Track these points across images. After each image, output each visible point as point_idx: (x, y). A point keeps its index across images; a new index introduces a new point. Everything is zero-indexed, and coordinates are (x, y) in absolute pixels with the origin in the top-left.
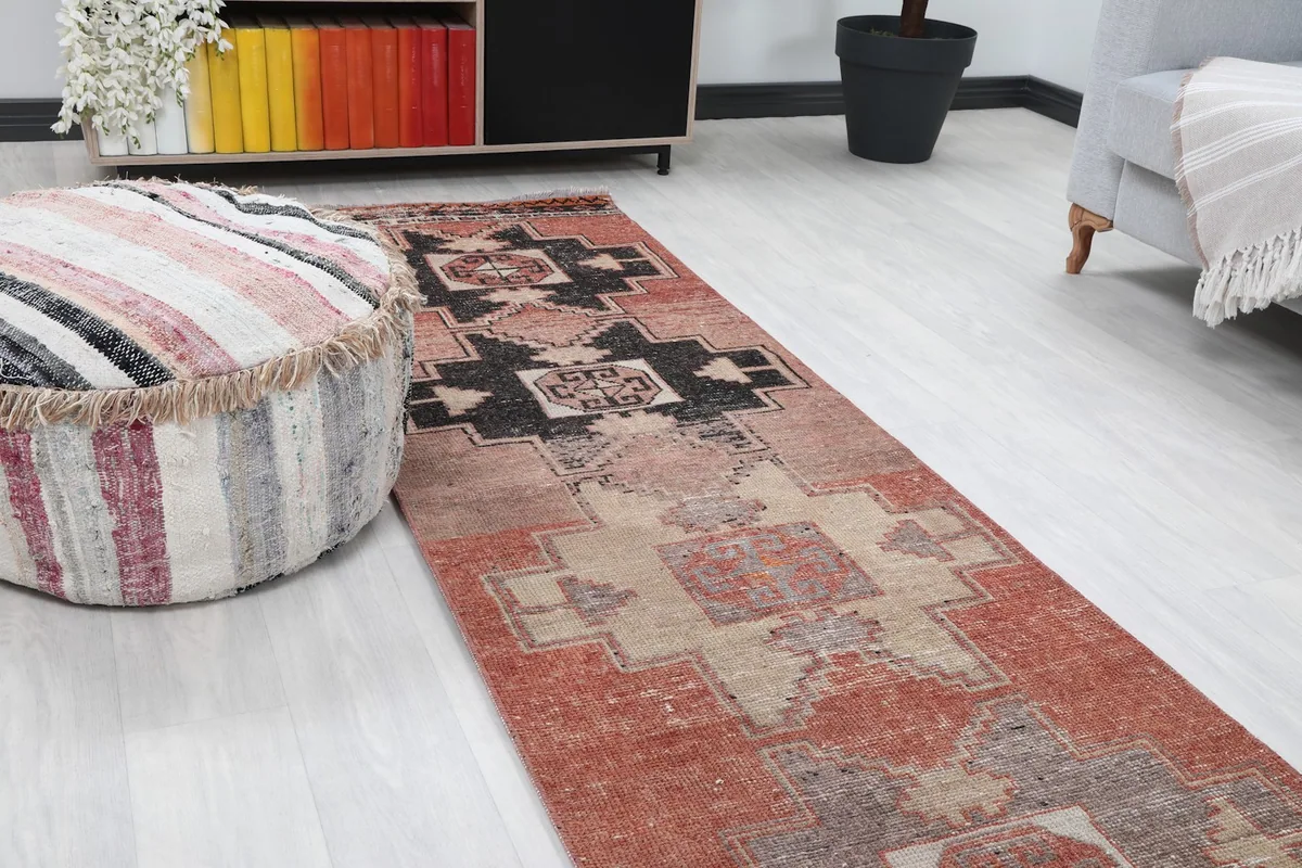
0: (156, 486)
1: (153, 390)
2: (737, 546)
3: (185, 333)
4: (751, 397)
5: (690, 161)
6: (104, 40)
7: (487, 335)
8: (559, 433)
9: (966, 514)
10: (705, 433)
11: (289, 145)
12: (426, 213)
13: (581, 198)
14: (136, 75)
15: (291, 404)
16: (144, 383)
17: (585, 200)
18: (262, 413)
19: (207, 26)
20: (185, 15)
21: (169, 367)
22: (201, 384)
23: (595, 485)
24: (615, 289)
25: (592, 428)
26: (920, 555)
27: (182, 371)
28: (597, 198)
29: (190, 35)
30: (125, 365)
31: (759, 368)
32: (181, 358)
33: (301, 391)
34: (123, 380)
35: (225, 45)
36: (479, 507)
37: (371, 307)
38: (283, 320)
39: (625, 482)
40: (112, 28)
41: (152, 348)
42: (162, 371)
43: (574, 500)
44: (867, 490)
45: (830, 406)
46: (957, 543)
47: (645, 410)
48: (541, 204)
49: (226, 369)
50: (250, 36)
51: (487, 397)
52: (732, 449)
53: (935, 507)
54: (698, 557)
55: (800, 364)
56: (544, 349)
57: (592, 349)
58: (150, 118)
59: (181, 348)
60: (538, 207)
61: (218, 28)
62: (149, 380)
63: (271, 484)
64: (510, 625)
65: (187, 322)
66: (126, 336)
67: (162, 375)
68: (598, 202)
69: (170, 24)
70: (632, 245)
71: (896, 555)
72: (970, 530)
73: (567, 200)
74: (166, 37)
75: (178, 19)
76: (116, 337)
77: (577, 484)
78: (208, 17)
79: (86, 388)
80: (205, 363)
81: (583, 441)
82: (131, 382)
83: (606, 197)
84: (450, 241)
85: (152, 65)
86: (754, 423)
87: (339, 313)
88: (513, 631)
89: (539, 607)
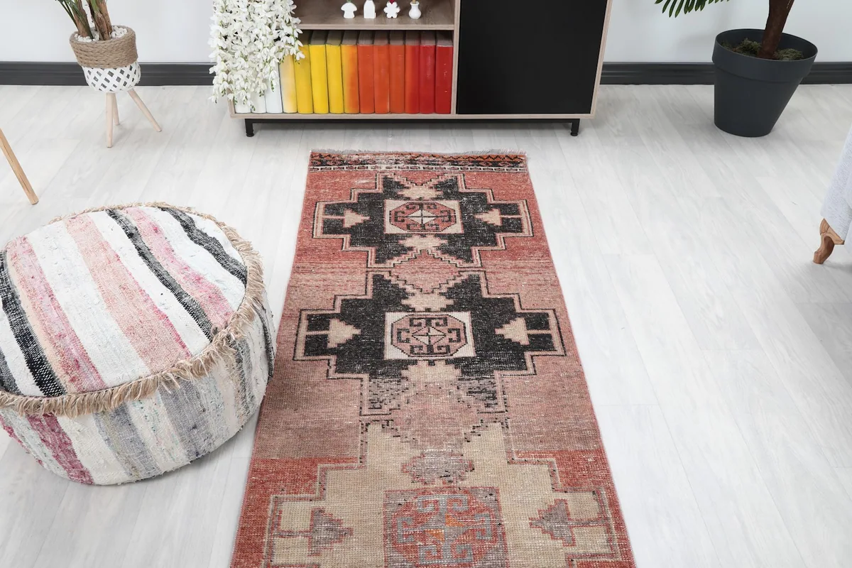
0: (67, 439)
1: (52, 400)
2: (437, 501)
3: (81, 363)
4: (521, 359)
5: (596, 124)
6: (234, 54)
7: (387, 277)
8: (382, 374)
9: (606, 502)
10: (473, 390)
11: (339, 110)
12: (406, 162)
13: (507, 156)
14: (251, 72)
15: (141, 406)
16: (48, 394)
17: (509, 157)
18: (122, 411)
19: (290, 44)
20: (279, 39)
21: (64, 386)
22: (81, 396)
23: (378, 427)
24: (486, 242)
25: (404, 373)
26: (553, 537)
27: (71, 388)
28: (516, 157)
29: (281, 50)
30: (40, 383)
31: (540, 332)
32: (73, 380)
33: (148, 398)
34: (37, 391)
35: (300, 55)
36: (301, 434)
37: (208, 341)
38: (144, 353)
39: (399, 427)
40: (238, 47)
41: (59, 372)
42: (59, 388)
43: (360, 437)
44: (550, 464)
45: (568, 377)
46: (585, 530)
47: (446, 361)
48: (479, 159)
49: (98, 388)
50: (316, 49)
51: (356, 335)
52: (483, 408)
53: (588, 490)
54: (408, 506)
55: (570, 331)
56: (413, 294)
57: (443, 298)
58: (262, 94)
59: (75, 373)
60: (476, 161)
61: (296, 45)
62: (51, 393)
63: (137, 443)
64: (266, 544)
65: (85, 355)
66: (47, 362)
67: (59, 391)
68: (517, 160)
69: (268, 45)
70: (518, 202)
71: (537, 533)
72: (602, 519)
73: (497, 157)
74: (265, 52)
75: (276, 40)
76: (42, 361)
77: (367, 425)
78: (291, 40)
79: (18, 394)
80: (86, 385)
81: (394, 385)
82: (41, 394)
83: (523, 156)
84: (408, 188)
85: (261, 66)
86: (509, 385)
87: (184, 347)
88: (265, 549)
89: (289, 532)
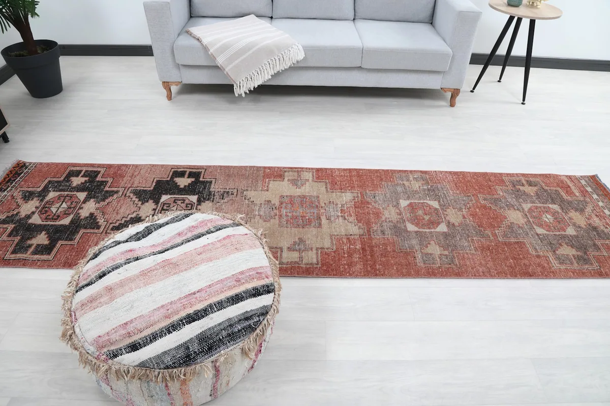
3: (259, 271)
7: (114, 225)
10: (221, 198)
17: (15, 167)
28: (18, 164)
31: (187, 174)
56: (138, 214)
57: (147, 204)
60: (7, 180)
66: (256, 287)
70: (68, 169)
73: (10, 172)
83: (20, 161)
84: (19, 212)
86: (221, 187)
88: (308, 266)
89: (300, 258)
